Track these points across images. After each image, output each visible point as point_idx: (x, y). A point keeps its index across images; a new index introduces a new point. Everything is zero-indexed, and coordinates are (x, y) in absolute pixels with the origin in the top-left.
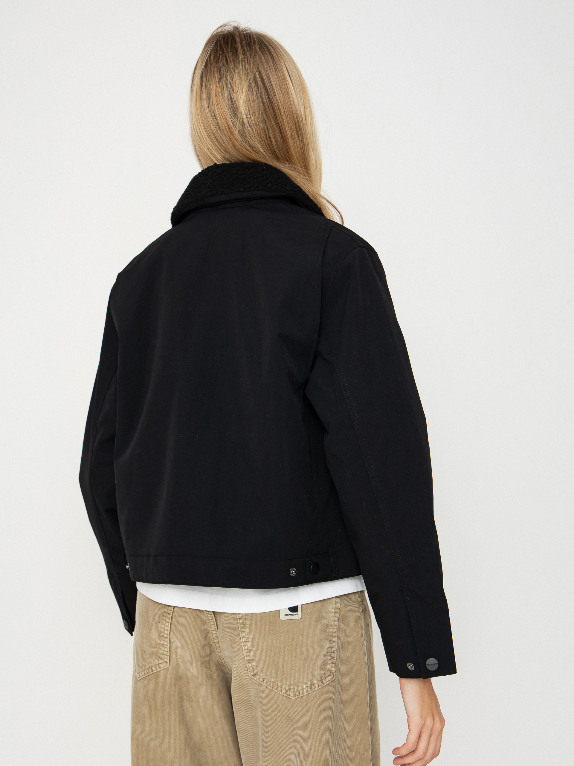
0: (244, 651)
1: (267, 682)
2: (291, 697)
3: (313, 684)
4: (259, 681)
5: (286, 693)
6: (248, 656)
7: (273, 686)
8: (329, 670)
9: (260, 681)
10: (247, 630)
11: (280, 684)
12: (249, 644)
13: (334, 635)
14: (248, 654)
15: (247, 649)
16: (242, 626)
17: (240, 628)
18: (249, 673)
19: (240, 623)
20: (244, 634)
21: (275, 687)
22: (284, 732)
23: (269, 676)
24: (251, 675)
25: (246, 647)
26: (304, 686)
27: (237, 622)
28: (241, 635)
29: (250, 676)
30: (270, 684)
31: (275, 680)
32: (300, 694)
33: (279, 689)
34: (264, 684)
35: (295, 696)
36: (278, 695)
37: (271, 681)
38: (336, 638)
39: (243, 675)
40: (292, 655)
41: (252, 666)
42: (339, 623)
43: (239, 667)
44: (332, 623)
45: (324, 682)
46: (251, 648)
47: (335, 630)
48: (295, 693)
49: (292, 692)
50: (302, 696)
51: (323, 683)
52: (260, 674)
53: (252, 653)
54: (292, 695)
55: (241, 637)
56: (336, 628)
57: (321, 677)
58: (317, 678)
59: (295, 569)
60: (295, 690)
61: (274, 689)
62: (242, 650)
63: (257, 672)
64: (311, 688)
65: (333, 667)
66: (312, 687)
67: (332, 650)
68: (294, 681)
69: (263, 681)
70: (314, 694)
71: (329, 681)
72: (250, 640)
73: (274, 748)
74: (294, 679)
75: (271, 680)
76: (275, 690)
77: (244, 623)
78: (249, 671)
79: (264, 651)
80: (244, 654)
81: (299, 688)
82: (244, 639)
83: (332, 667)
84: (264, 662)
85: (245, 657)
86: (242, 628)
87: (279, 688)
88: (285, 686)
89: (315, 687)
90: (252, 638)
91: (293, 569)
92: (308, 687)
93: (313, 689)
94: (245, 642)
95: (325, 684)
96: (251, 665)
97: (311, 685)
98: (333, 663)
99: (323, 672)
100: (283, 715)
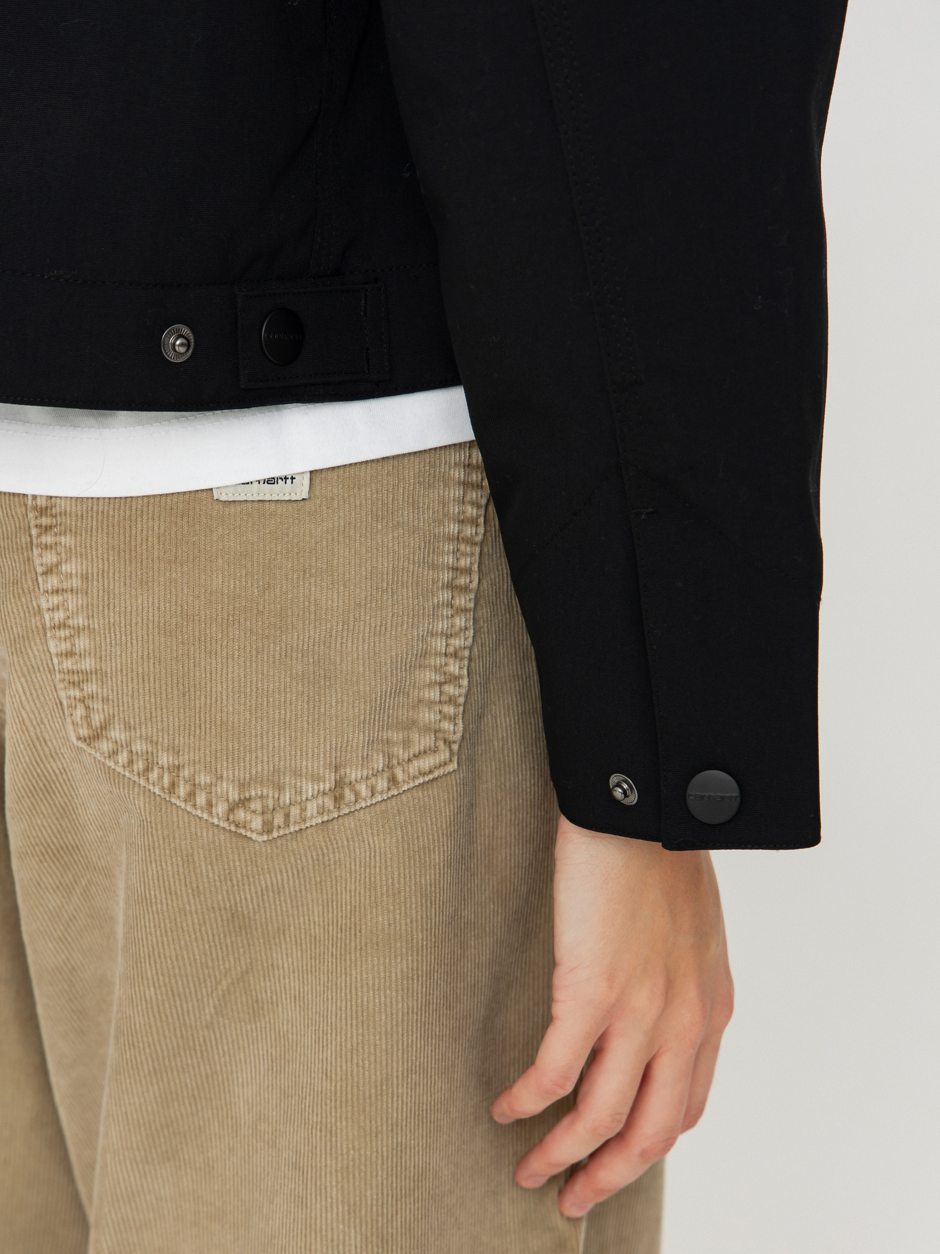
0: (48, 635)
1: (147, 770)
2: (249, 834)
3: (347, 781)
4: (112, 764)
5: (231, 817)
6: (69, 654)
7: (173, 785)
8: (427, 729)
9: (116, 763)
10: (67, 540)
11: (204, 779)
12: (73, 602)
13: (462, 581)
14: (68, 644)
15: (63, 625)
16: (45, 521)
17: (34, 532)
18: (70, 727)
19: (35, 508)
20: (50, 558)
21: (182, 790)
22: (208, 980)
23: (157, 743)
24: (79, 738)
25: (60, 615)
26: (309, 789)
27: (26, 505)
28: (37, 561)
29: (74, 739)
30: (161, 777)
31: (184, 759)
32: (292, 819)
33: (201, 799)
34: (136, 778)
35: (269, 832)
36: (193, 826)
37: (166, 766)
38: (472, 596)
39: (47, 738)
40: (258, 653)
41: (82, 700)
42: (485, 531)
43: (25, 704)
44: (453, 528)
45: (400, 775)
46: (80, 621)
47: (464, 562)
48: (270, 816)
49: (254, 812)
50: (297, 828)
51: (393, 780)
52: (117, 733)
53: (82, 643)
54: (257, 823)
55: (39, 570)
56: (472, 554)
57: (390, 757)
58: (366, 759)
59: (186, 331)
60: (271, 803)
61: (179, 797)
62: (40, 626)
63: (104, 727)
64: (338, 799)
65: (452, 719)
66: (342, 797)
67: (447, 645)
68: (265, 767)
69: (131, 762)
70: (349, 822)
71: (425, 774)
72: (76, 583)
73: (161, 1045)
74: (265, 759)
75: (165, 759)
76: (183, 805)
77: (54, 511)
78: (69, 720)
79: (140, 633)
80: (52, 646)
81: (286, 798)
82: (53, 582)
83: (444, 717)
84: (135, 681)
85: (55, 660)
86: (47, 529)
87: (198, 792)
88: (225, 785)
89: (357, 794)
90: (85, 577)
91: (178, 330)
92: (324, 793)
93: (348, 805)
94: (57, 591)
95: (405, 788)
96: (78, 694)
97: (339, 784)
98: (451, 700)
99: (396, 736)
100: (213, 908)
